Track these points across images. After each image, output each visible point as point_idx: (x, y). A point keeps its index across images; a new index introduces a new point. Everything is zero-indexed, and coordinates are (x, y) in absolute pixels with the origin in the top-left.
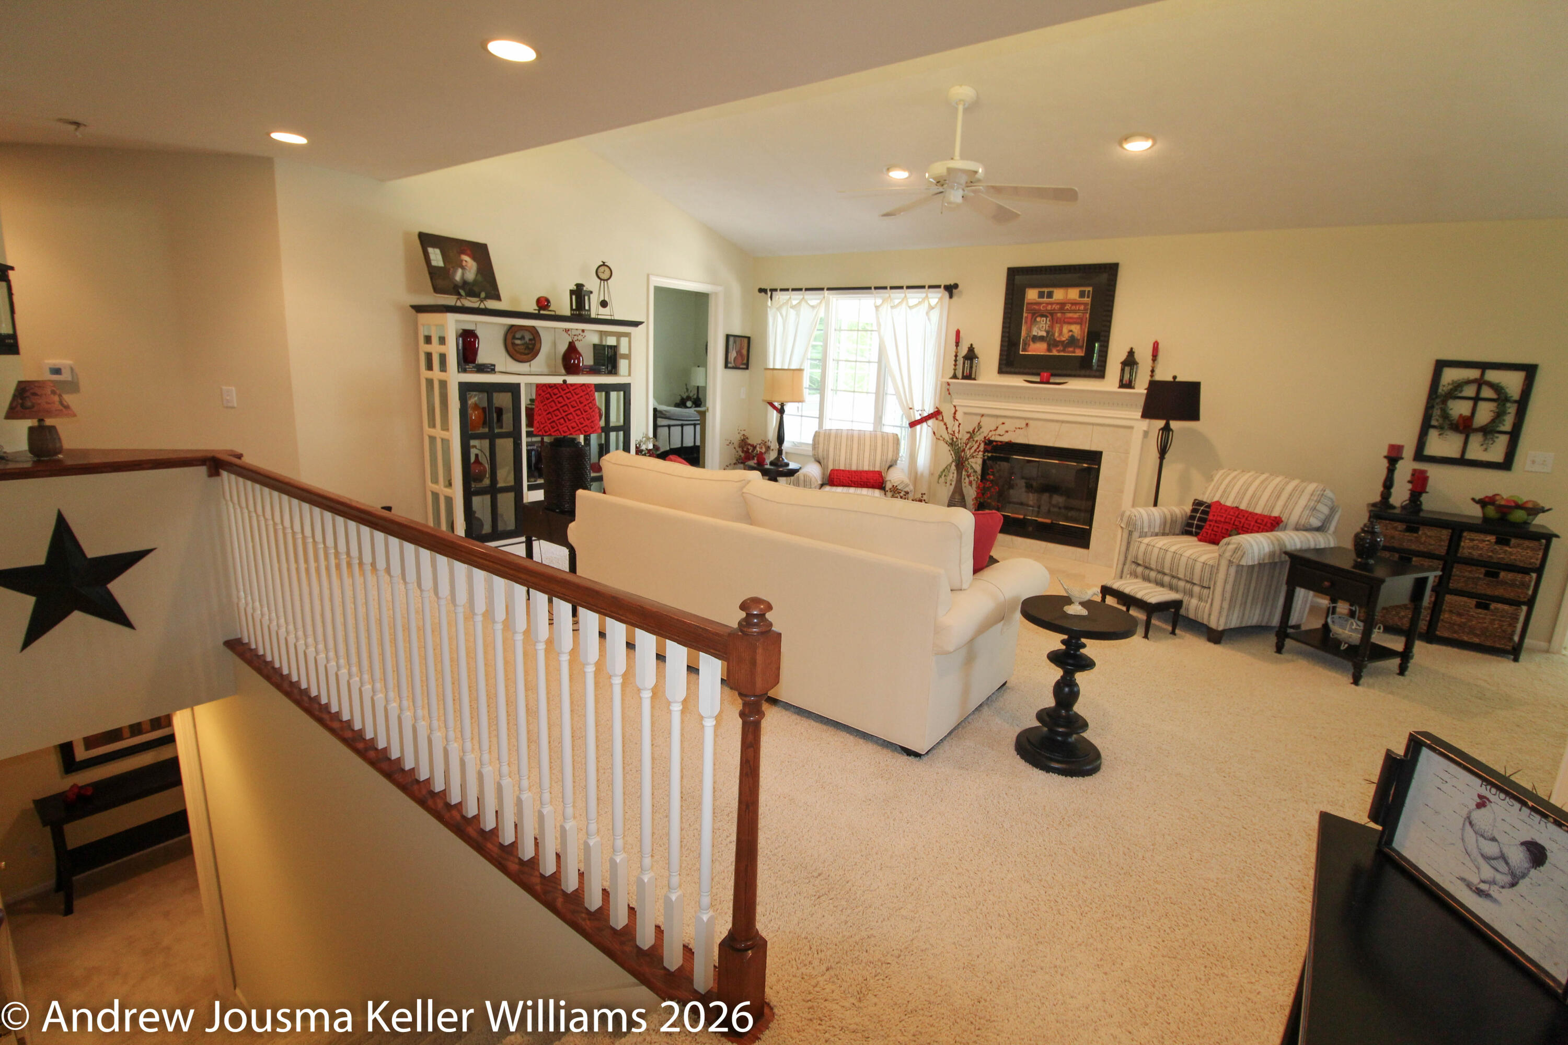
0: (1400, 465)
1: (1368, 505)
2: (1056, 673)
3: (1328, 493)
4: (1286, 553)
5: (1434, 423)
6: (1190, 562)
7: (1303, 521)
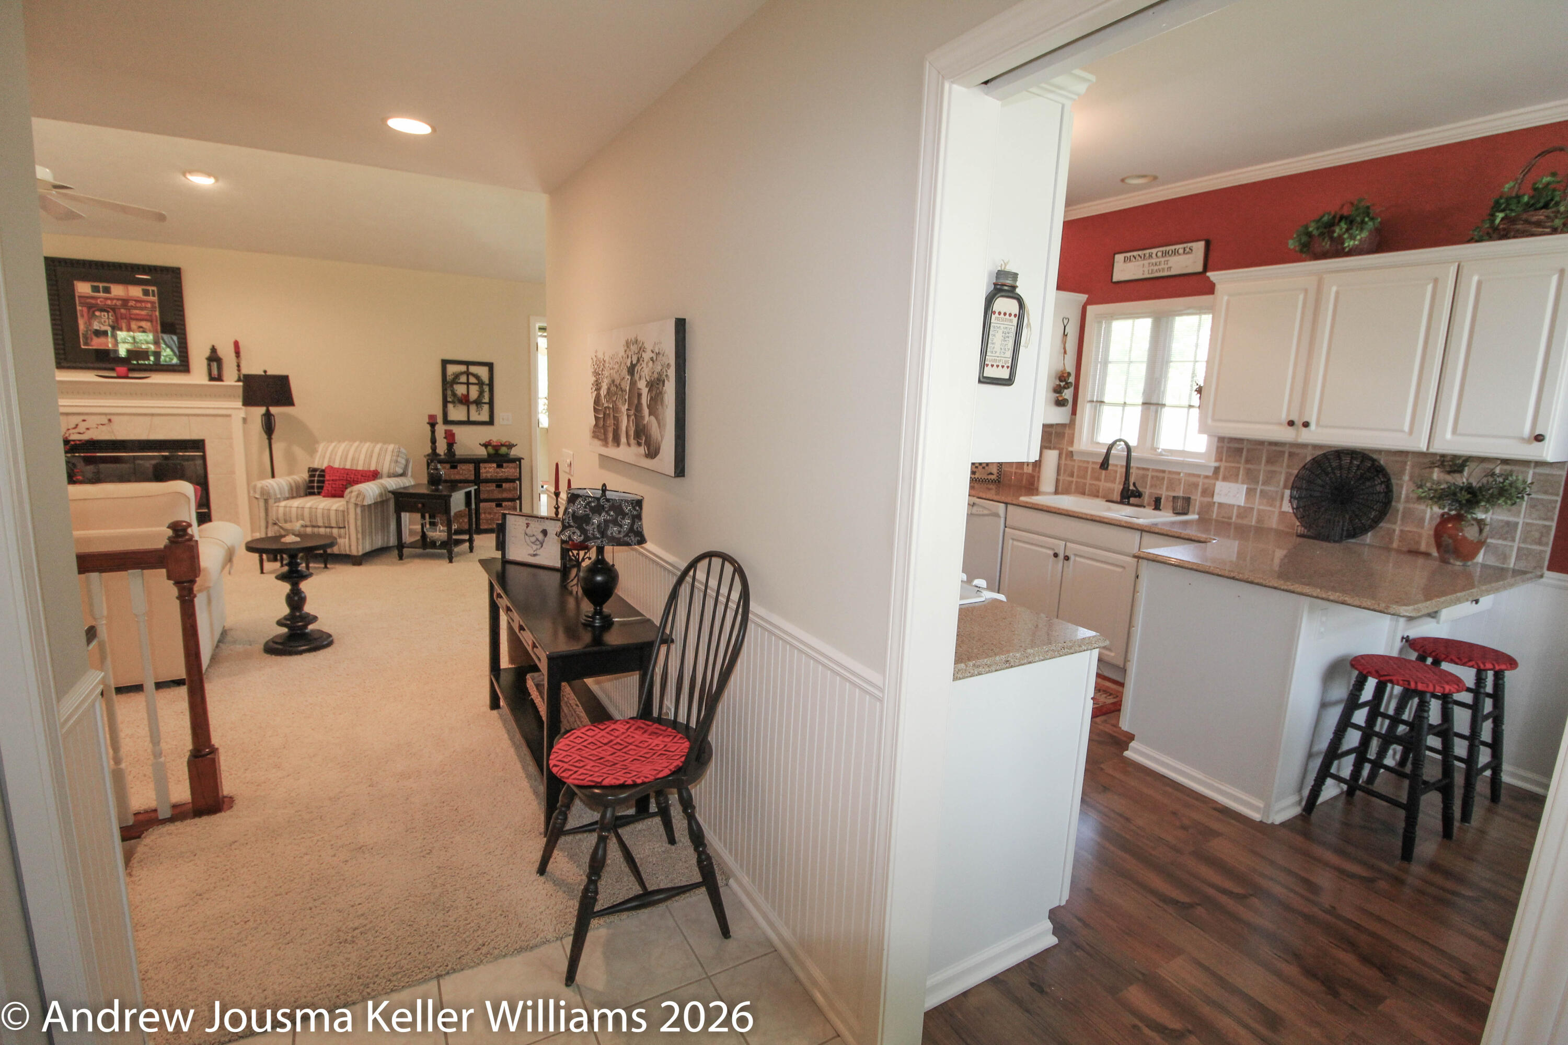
0: (437, 427)
1: (425, 456)
2: (286, 587)
3: (403, 450)
4: (390, 492)
5: (449, 399)
6: (326, 512)
7: (392, 471)
